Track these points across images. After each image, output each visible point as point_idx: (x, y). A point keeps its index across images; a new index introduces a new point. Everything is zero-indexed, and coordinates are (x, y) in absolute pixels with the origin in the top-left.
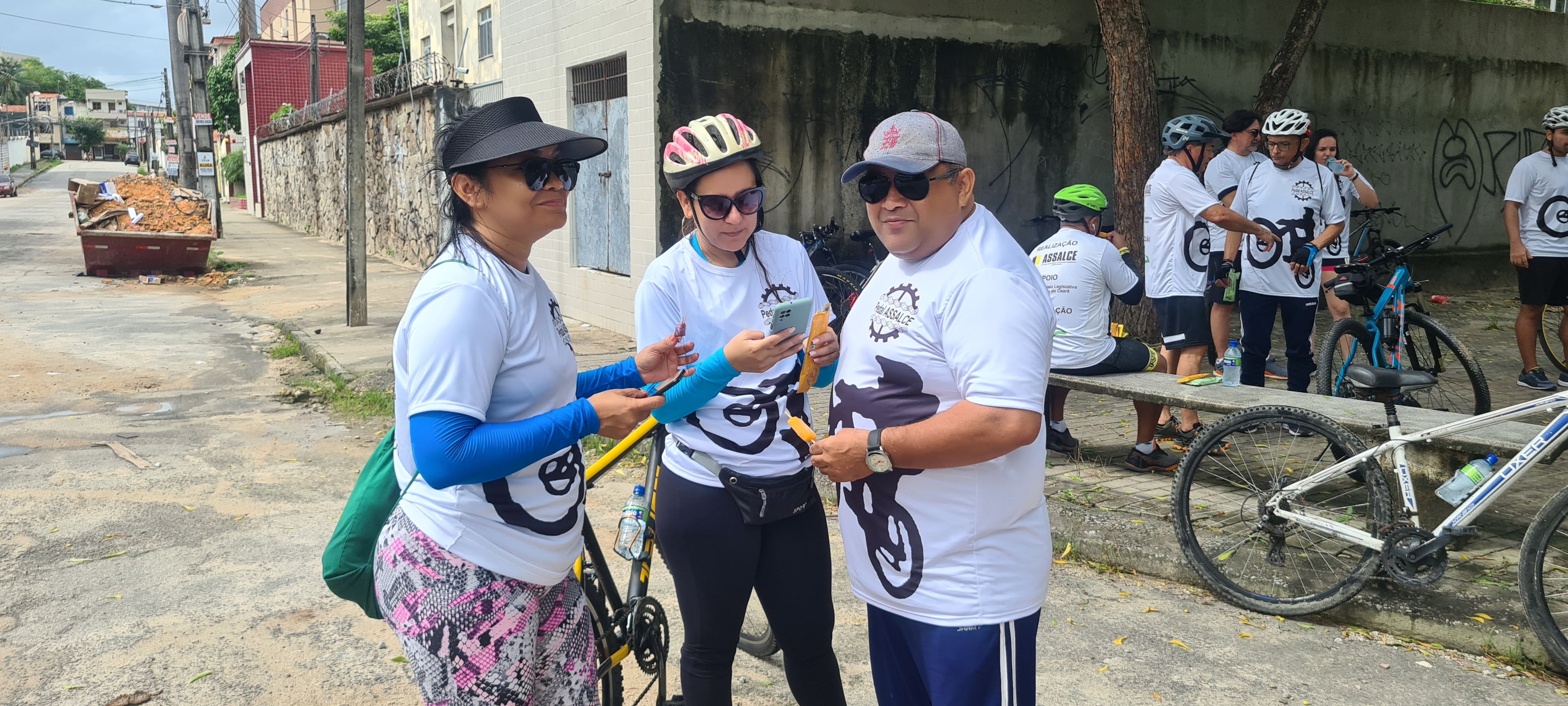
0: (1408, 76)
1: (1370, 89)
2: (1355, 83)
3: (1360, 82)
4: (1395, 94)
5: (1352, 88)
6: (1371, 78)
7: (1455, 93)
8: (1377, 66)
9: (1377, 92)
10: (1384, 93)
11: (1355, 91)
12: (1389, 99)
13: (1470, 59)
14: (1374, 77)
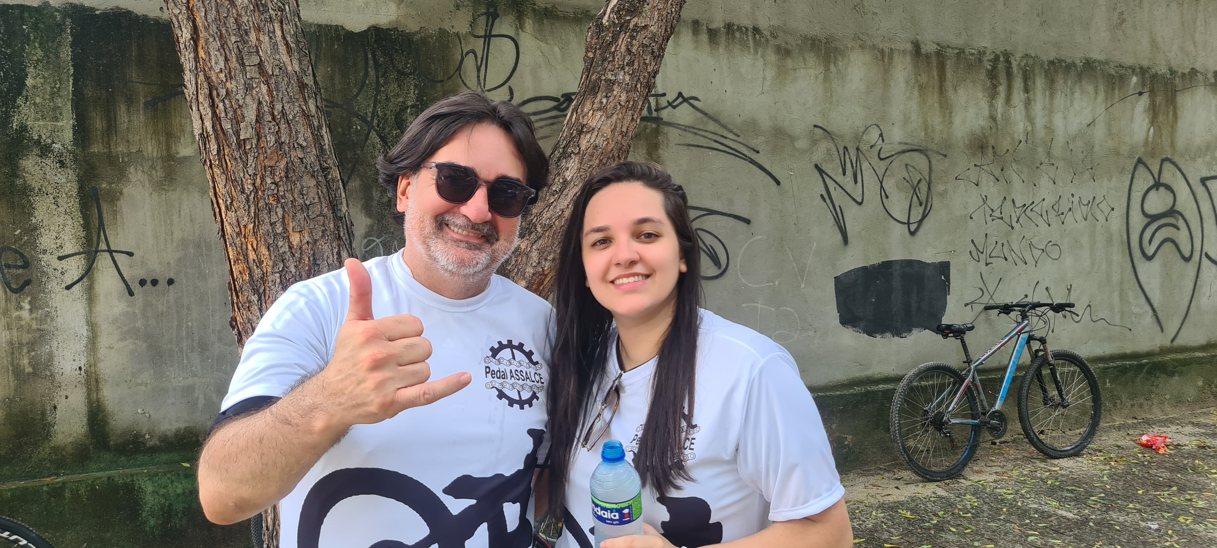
0: (1077, 95)
1: (1018, 114)
2: (991, 106)
3: (1000, 102)
4: (1058, 121)
5: (986, 113)
6: (1018, 96)
7: (1153, 121)
8: (1026, 79)
9: (1030, 119)
10: (1040, 121)
11: (993, 118)
12: (1049, 129)
13: (1172, 72)
14: (1023, 96)
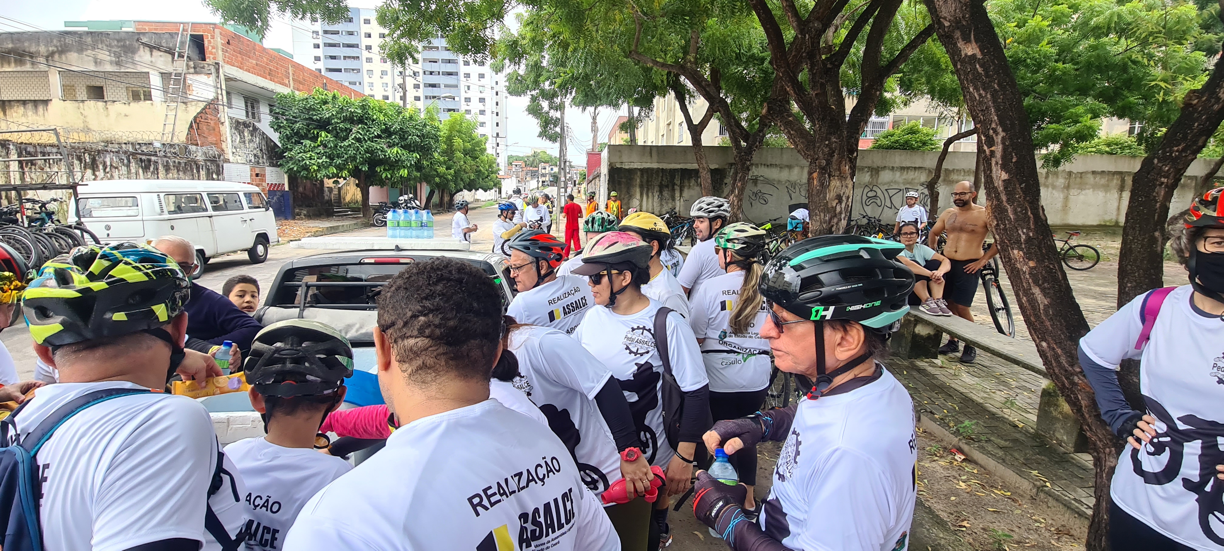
7: (872, 177)
13: (878, 167)
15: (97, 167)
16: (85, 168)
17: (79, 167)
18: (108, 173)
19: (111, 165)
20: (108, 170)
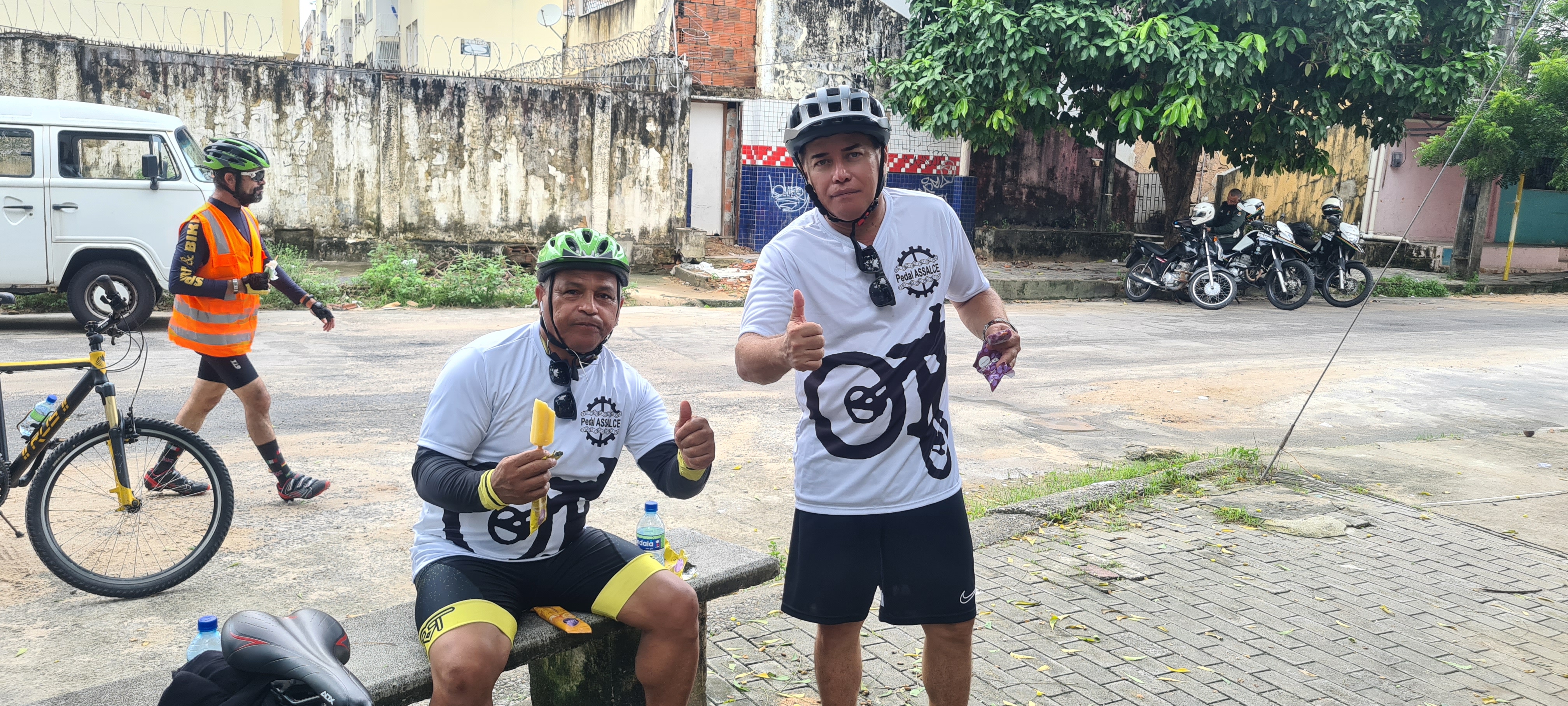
15: (289, 95)
16: (256, 97)
17: (240, 95)
18: (316, 108)
19: (327, 93)
20: (317, 102)
